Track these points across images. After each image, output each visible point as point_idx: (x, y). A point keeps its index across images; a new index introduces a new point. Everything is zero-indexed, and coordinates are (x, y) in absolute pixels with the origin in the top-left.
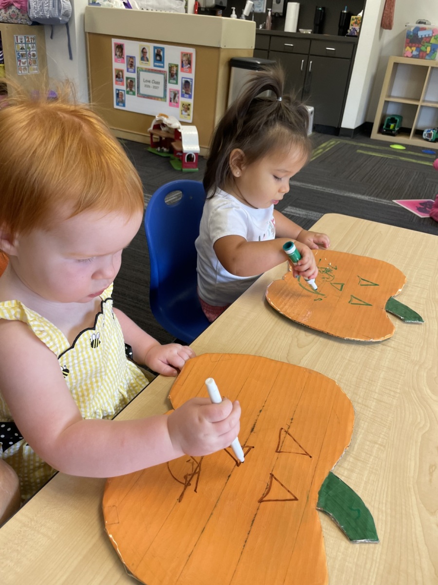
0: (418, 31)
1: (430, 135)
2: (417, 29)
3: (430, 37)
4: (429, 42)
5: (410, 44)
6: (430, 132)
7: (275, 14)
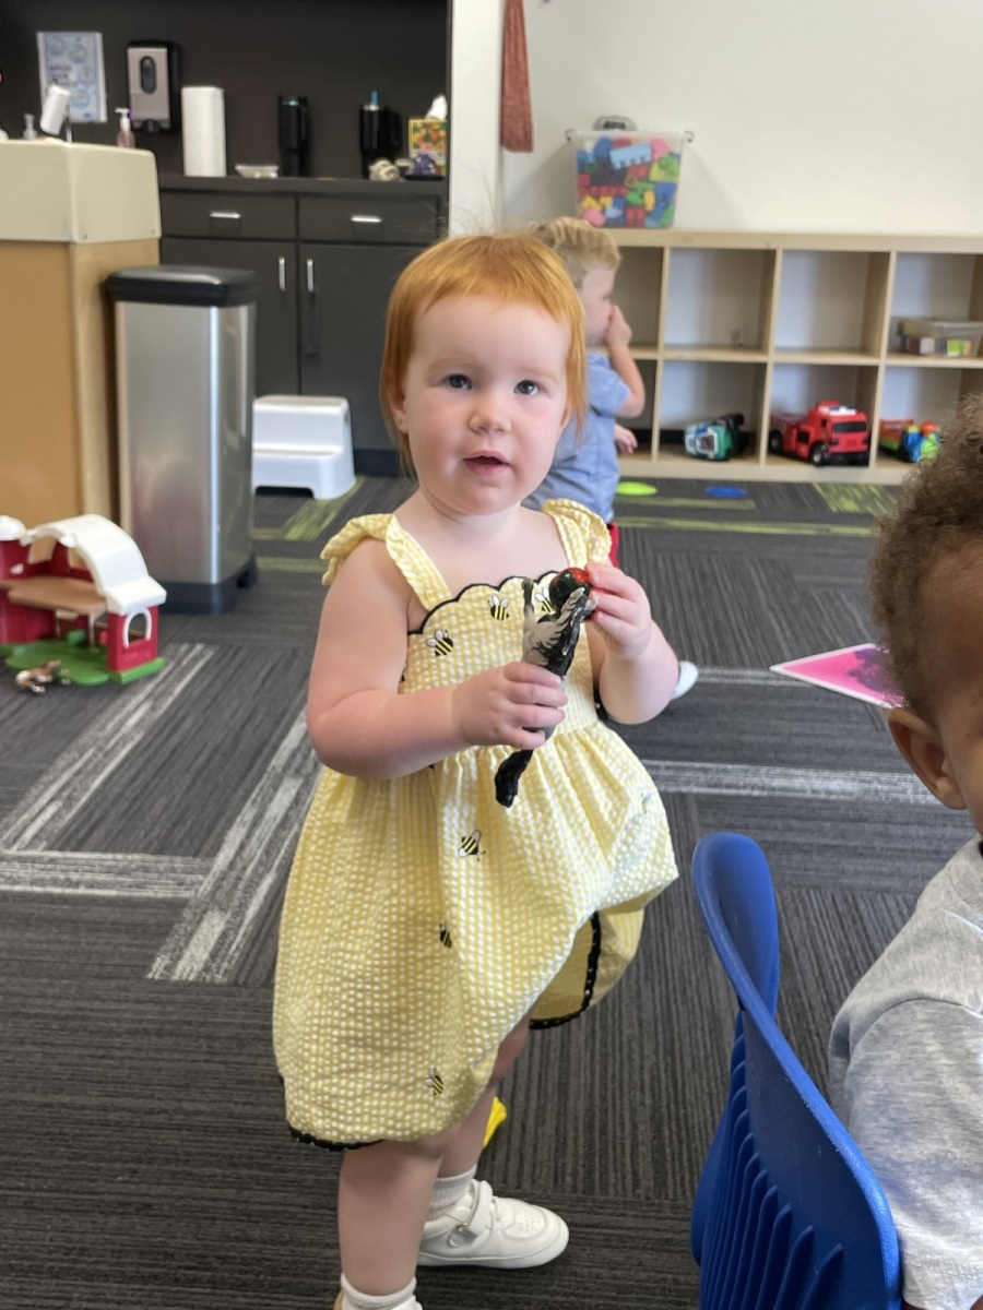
0: (608, 150)
1: (708, 442)
2: (605, 146)
3: (646, 166)
4: (646, 178)
5: (594, 189)
6: (704, 435)
7: (145, 123)
